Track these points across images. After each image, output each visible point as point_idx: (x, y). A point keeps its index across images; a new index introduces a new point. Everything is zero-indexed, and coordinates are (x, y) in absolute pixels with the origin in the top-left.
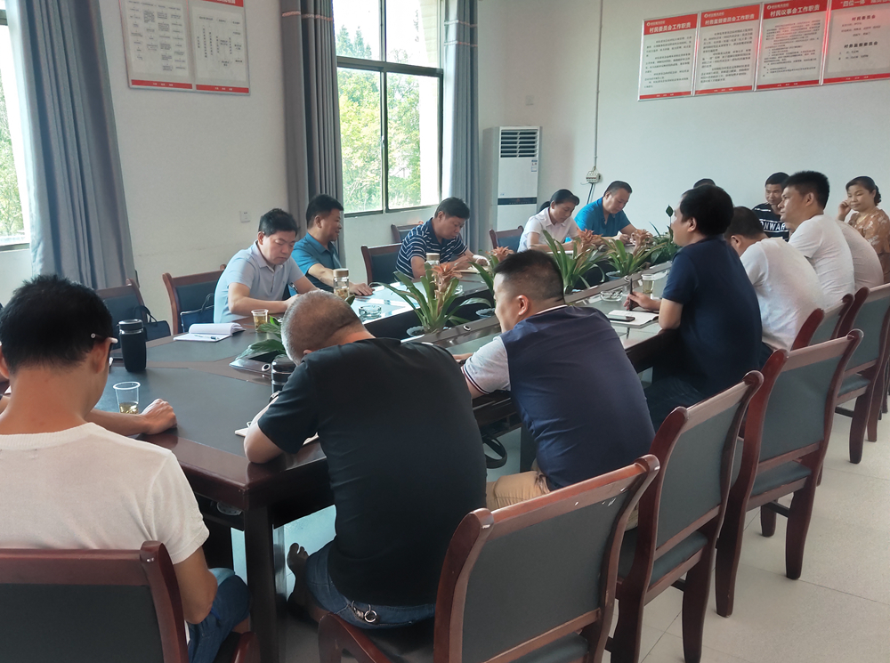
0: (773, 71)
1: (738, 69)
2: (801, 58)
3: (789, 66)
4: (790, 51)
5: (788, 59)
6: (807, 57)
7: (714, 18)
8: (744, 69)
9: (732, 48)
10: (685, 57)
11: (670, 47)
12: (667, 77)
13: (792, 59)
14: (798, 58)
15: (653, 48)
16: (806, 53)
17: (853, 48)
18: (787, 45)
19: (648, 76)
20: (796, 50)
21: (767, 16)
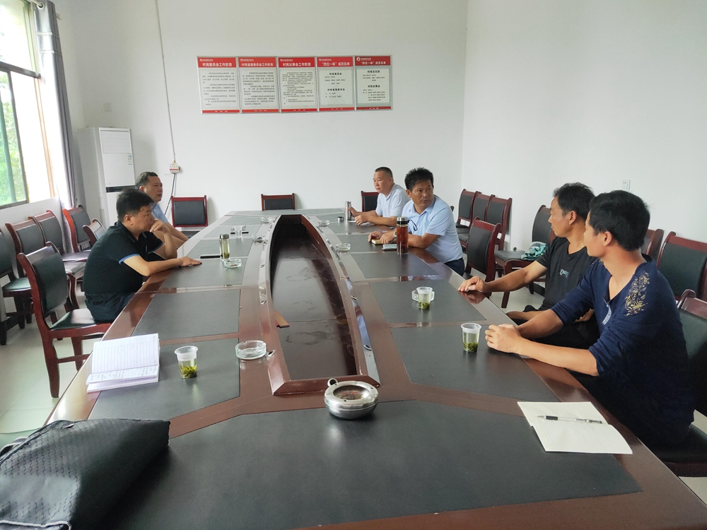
0: (290, 101)
1: (268, 98)
2: (306, 94)
3: (299, 99)
4: (298, 89)
5: (297, 94)
6: (308, 94)
7: (247, 62)
8: (272, 98)
9: (262, 84)
10: (232, 86)
11: (220, 78)
12: (221, 99)
13: (300, 94)
14: (303, 94)
15: (207, 78)
16: (308, 91)
17: (332, 91)
18: (296, 85)
19: (206, 97)
20: (302, 89)
21: (281, 66)
